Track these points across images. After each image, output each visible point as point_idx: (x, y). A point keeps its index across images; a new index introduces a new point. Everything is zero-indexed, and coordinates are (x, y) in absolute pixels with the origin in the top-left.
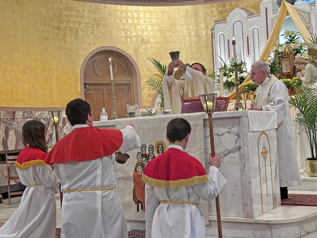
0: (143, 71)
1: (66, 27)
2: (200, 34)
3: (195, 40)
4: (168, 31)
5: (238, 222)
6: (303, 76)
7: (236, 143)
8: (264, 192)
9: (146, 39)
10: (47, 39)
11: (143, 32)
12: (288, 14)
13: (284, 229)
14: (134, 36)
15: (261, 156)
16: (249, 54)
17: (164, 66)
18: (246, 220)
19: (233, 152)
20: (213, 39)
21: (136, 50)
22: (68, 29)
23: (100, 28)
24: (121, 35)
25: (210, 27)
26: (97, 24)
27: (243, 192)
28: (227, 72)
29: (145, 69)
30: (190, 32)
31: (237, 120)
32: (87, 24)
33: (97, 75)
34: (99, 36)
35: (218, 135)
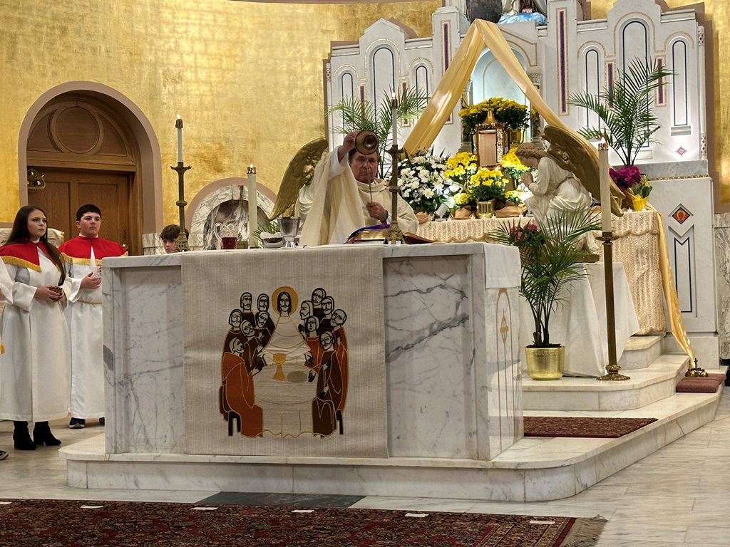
0: (167, 146)
4: (226, 57)
5: (458, 468)
6: (533, 182)
7: (457, 308)
9: (176, 70)
11: (168, 55)
13: (547, 479)
14: (148, 63)
18: (475, 464)
19: (451, 327)
20: (328, 83)
21: (153, 95)
23: (70, 37)
25: (320, 56)
26: (60, 27)
29: (172, 140)
32: (39, 25)
33: (57, 149)
34: (65, 55)
35: (418, 291)
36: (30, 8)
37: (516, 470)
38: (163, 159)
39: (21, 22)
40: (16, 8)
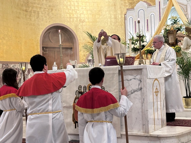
0: (80, 40)
1: (31, 10)
2: (118, 17)
3: (114, 21)
4: (97, 15)
5: (139, 136)
6: (182, 45)
7: (139, 85)
8: (156, 117)
9: (83, 19)
10: (19, 18)
11: (81, 15)
12: (173, 5)
13: (168, 140)
14: (75, 17)
15: (154, 94)
16: (148, 31)
17: (94, 37)
18: (144, 134)
19: (137, 91)
20: (126, 21)
21: (76, 27)
22: (33, 11)
23: (53, 12)
24: (67, 16)
25: (124, 12)
26: (51, 9)
27: (142, 117)
28: (134, 42)
29: (82, 39)
30: (111, 16)
31: (140, 71)
32: (45, 9)
33: (51, 42)
34: (52, 16)
35: (127, 80)
36: (43, 4)
37: (157, 137)
38: (79, 44)
39: (40, 8)
40: (39, 4)
